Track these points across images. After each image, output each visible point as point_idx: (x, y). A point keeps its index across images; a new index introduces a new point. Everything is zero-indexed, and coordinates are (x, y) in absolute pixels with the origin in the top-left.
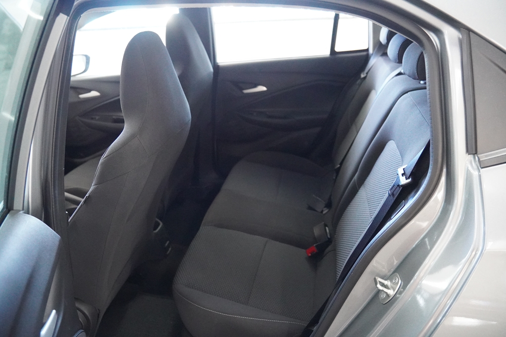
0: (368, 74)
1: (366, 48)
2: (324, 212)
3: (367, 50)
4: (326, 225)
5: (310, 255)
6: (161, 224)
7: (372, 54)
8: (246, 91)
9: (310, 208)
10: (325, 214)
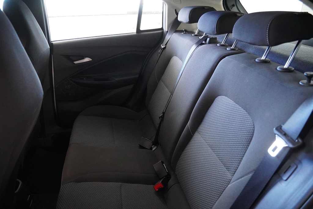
0: (167, 45)
1: (161, 27)
2: (153, 150)
3: (162, 29)
4: (163, 163)
5: (157, 190)
6: (21, 182)
7: (167, 32)
8: (76, 62)
9: (141, 147)
10: (154, 151)
